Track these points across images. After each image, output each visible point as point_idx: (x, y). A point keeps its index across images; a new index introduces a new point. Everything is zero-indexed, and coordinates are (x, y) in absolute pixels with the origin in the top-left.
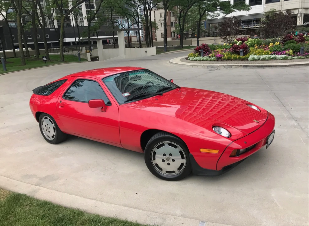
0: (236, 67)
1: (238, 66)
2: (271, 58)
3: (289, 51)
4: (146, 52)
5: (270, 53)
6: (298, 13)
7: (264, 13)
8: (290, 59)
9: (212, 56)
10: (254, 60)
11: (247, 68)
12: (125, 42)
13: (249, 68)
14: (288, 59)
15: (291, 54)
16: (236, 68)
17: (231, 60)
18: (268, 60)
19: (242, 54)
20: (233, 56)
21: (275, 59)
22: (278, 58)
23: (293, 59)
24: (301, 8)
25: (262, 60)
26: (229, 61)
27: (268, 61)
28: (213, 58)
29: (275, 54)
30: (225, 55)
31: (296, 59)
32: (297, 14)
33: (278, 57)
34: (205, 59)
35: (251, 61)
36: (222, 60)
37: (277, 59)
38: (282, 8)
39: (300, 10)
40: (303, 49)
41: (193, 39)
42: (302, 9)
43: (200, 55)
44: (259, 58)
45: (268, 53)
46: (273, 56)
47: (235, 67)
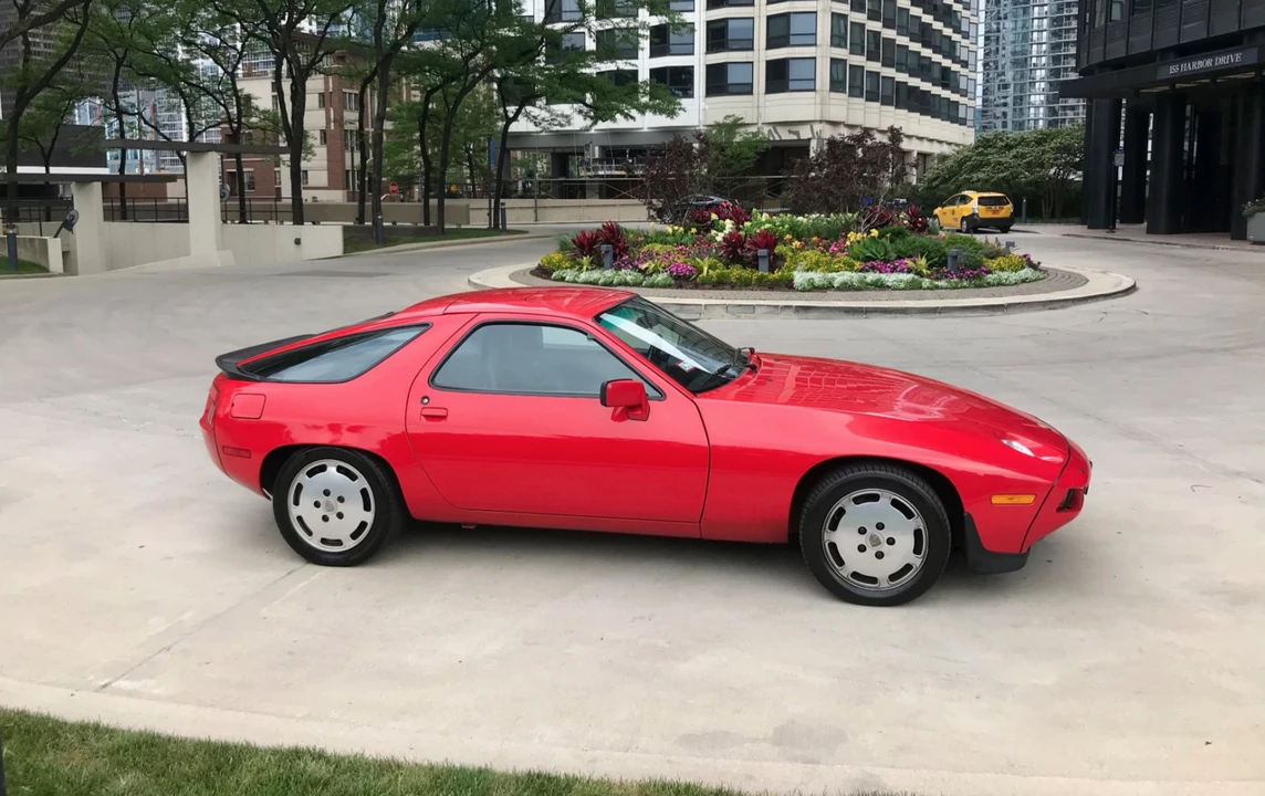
0: (772, 309)
1: (776, 307)
2: (868, 284)
3: (914, 262)
4: (298, 242)
5: (858, 265)
6: (810, 136)
7: (702, 128)
8: (928, 288)
9: (656, 271)
10: (813, 288)
11: (810, 315)
12: (221, 197)
13: (816, 314)
14: (921, 288)
15: (924, 271)
16: (772, 313)
17: (733, 287)
18: (858, 289)
19: (764, 264)
20: (736, 272)
21: (879, 286)
22: (890, 284)
23: (937, 287)
24: (821, 121)
25: (839, 289)
26: (724, 289)
27: (860, 293)
28: (661, 277)
29: (873, 268)
30: (706, 269)
31: (946, 288)
32: (809, 139)
33: (890, 278)
34: (629, 278)
35: (804, 290)
36: (696, 286)
37: (888, 287)
38: (759, 114)
39: (817, 127)
40: (955, 257)
41: (474, 203)
42: (824, 124)
43: (598, 264)
44: (830, 283)
45: (851, 268)
46: (871, 277)
47: (763, 309)
